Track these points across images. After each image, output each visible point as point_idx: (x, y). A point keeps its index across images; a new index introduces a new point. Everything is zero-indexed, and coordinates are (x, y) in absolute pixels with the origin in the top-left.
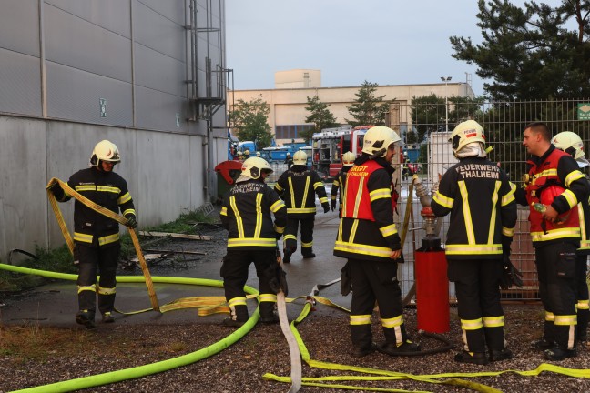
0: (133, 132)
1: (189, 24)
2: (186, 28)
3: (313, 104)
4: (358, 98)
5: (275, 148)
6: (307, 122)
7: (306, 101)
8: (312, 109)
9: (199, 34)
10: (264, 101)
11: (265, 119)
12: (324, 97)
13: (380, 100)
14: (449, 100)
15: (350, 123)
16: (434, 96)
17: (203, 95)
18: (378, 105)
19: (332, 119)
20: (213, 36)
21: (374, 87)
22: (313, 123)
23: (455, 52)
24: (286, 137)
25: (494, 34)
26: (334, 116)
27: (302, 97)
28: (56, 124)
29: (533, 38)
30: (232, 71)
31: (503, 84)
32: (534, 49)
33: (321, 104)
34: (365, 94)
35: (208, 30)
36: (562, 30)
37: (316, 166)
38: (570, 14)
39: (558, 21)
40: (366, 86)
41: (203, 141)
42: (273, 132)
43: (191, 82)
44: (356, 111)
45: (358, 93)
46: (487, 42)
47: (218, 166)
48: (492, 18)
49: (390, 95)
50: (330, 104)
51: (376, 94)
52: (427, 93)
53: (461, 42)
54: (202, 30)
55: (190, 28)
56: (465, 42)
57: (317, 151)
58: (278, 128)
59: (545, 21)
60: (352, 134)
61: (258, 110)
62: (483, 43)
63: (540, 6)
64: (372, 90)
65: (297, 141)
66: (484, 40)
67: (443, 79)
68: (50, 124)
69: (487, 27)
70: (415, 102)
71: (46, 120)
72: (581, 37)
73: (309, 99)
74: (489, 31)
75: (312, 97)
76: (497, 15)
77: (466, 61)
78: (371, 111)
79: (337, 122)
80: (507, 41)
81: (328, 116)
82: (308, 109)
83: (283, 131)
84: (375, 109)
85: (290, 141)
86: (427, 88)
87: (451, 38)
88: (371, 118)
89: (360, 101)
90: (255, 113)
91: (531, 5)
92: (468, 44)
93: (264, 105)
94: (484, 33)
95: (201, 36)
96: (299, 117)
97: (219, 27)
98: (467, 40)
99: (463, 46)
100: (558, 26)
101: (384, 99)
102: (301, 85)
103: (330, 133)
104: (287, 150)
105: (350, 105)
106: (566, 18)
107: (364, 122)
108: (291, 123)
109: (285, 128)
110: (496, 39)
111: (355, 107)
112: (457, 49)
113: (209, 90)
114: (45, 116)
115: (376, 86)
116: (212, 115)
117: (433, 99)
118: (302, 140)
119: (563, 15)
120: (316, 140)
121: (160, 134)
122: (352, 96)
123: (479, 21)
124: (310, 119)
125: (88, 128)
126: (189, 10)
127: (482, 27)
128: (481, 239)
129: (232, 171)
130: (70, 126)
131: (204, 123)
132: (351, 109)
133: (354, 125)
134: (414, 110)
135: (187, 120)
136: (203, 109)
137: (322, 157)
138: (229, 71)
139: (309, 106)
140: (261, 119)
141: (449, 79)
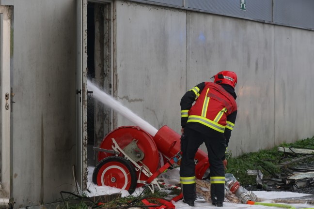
0: (272, 27)
28: (196, 16)
68: (191, 15)
71: (187, 11)
114: (186, 7)
121: (299, 31)
125: (228, 21)
130: (210, 19)
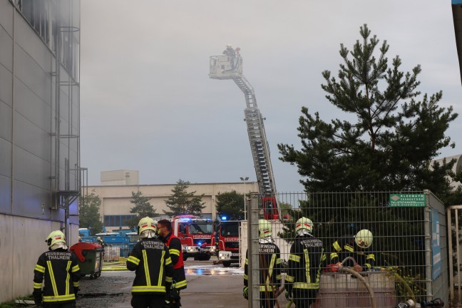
1: (54, 131)
2: (51, 135)
3: (136, 198)
4: (174, 193)
5: (105, 234)
6: (131, 212)
7: (131, 196)
8: (135, 202)
9: (61, 140)
10: (96, 195)
11: (97, 210)
12: (146, 193)
13: (191, 195)
14: (246, 195)
16: (235, 192)
17: (63, 188)
18: (190, 199)
19: (152, 210)
20: (73, 141)
21: (186, 185)
22: (136, 214)
23: (282, 156)
24: (112, 225)
25: (311, 143)
26: (154, 208)
27: (128, 193)
29: (339, 146)
30: (87, 169)
31: (318, 180)
32: (339, 155)
33: (143, 198)
34: (179, 190)
35: (69, 136)
36: (360, 141)
38: (366, 129)
39: (358, 134)
40: (180, 183)
41: (62, 226)
42: (102, 220)
43: (54, 178)
44: (172, 204)
45: (174, 189)
46: (305, 149)
47: (72, 247)
48: (309, 131)
49: (199, 191)
50: (151, 198)
51: (189, 190)
52: (229, 190)
53: (286, 148)
54: (64, 136)
55: (55, 135)
56: (289, 148)
58: (107, 218)
59: (348, 134)
61: (91, 202)
62: (302, 150)
63: (343, 123)
64: (185, 187)
65: (123, 228)
66: (303, 147)
67: (242, 179)
69: (305, 137)
70: (220, 197)
72: (373, 146)
73: (133, 194)
74: (307, 141)
75: (136, 192)
76: (313, 128)
77: (290, 163)
78: (184, 204)
79: (156, 213)
80: (323, 147)
81: (149, 208)
82: (133, 202)
83: (111, 220)
84: (188, 203)
85: (118, 228)
86: (227, 186)
87: (279, 146)
88: (184, 209)
89: (176, 195)
90: (89, 205)
91: (336, 122)
92: (291, 150)
93: (97, 199)
94: (303, 142)
95: (63, 141)
96: (124, 209)
97: (78, 135)
98: (291, 147)
99: (288, 152)
100: (358, 138)
101: (195, 194)
102: (124, 183)
104: (116, 235)
105: (167, 199)
106: (363, 132)
107: (178, 212)
109: (112, 217)
110: (312, 146)
111: (171, 200)
112: (283, 153)
113: (67, 184)
115: (188, 184)
116: (69, 205)
117: (234, 195)
118: (128, 228)
119: (361, 130)
122: (169, 192)
123: (299, 132)
124: (134, 210)
126: (54, 120)
127: (302, 137)
128: (154, 283)
129: (84, 250)
131: (62, 211)
132: (168, 202)
133: (169, 214)
134: (218, 203)
135: (50, 209)
136: (62, 200)
138: (84, 169)
139: (134, 200)
140: (94, 210)
141: (247, 179)
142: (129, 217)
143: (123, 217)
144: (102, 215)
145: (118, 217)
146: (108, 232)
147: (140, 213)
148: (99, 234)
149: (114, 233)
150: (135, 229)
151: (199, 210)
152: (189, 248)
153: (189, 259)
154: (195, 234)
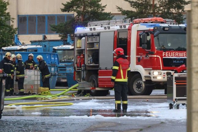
5: (18, 48)
6: (63, 10)
15: (125, 13)
19: (98, 6)
22: (71, 13)
24: (32, 32)
37: (79, 73)
42: (15, 24)
57: (81, 52)
58: (22, 19)
60: (130, 29)
65: (49, 37)
79: (106, 10)
85: (40, 37)
103: (98, 27)
104: (35, 50)
108: (40, 12)
109: (32, 19)
118: (56, 37)
120: (80, 37)
133: (131, 16)
137: (88, 60)
142: (60, 17)
143: (51, 18)
144: (14, 15)
145: (42, 18)
146: (23, 44)
147: (79, 13)
148: (9, 48)
149: (34, 46)
150: (69, 39)
151: (180, 7)
152: (156, 73)
153: (155, 92)
154: (165, 50)
